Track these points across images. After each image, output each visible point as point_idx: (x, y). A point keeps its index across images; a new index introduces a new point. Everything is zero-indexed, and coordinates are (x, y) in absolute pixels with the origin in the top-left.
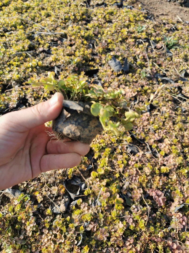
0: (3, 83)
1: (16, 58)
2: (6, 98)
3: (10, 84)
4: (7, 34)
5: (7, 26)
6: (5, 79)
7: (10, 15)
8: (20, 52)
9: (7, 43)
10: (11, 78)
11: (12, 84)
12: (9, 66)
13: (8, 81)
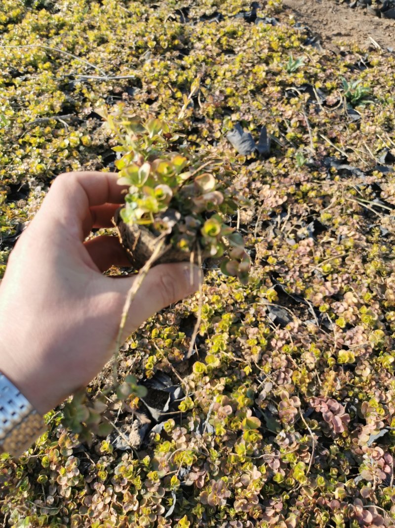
0: (10, 181)
1: (37, 130)
2: (17, 212)
3: (24, 183)
4: (18, 80)
5: (18, 64)
6: (13, 173)
7: (24, 41)
8: (44, 118)
9: (18, 99)
10: (27, 171)
11: (30, 183)
12: (23, 146)
13: (21, 177)
